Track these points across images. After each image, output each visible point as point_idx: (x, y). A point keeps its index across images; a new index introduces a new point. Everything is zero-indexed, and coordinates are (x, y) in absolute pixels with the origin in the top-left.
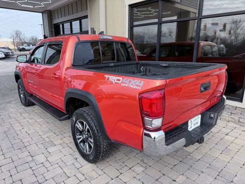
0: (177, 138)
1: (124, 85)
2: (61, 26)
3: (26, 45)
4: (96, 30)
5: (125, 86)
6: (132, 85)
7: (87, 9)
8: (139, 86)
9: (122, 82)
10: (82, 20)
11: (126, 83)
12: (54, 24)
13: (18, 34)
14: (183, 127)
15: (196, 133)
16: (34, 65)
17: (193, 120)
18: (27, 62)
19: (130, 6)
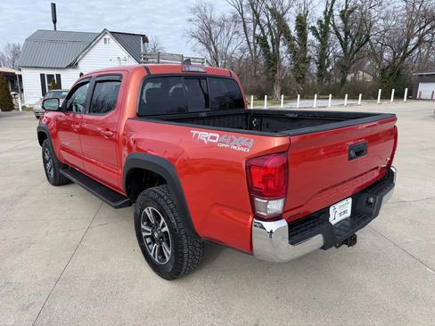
0: (308, 233)
1: (222, 145)
5: (224, 148)
6: (235, 145)
8: (247, 147)
9: (219, 142)
11: (225, 143)
14: (321, 217)
15: (343, 227)
16: (71, 115)
17: (337, 206)
18: (59, 110)
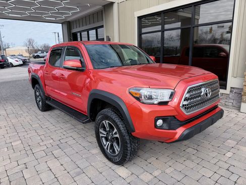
2: (79, 34)
3: (40, 52)
4: (111, 38)
7: (102, 20)
10: (98, 30)
12: (73, 33)
13: (30, 42)
19: (138, 17)
